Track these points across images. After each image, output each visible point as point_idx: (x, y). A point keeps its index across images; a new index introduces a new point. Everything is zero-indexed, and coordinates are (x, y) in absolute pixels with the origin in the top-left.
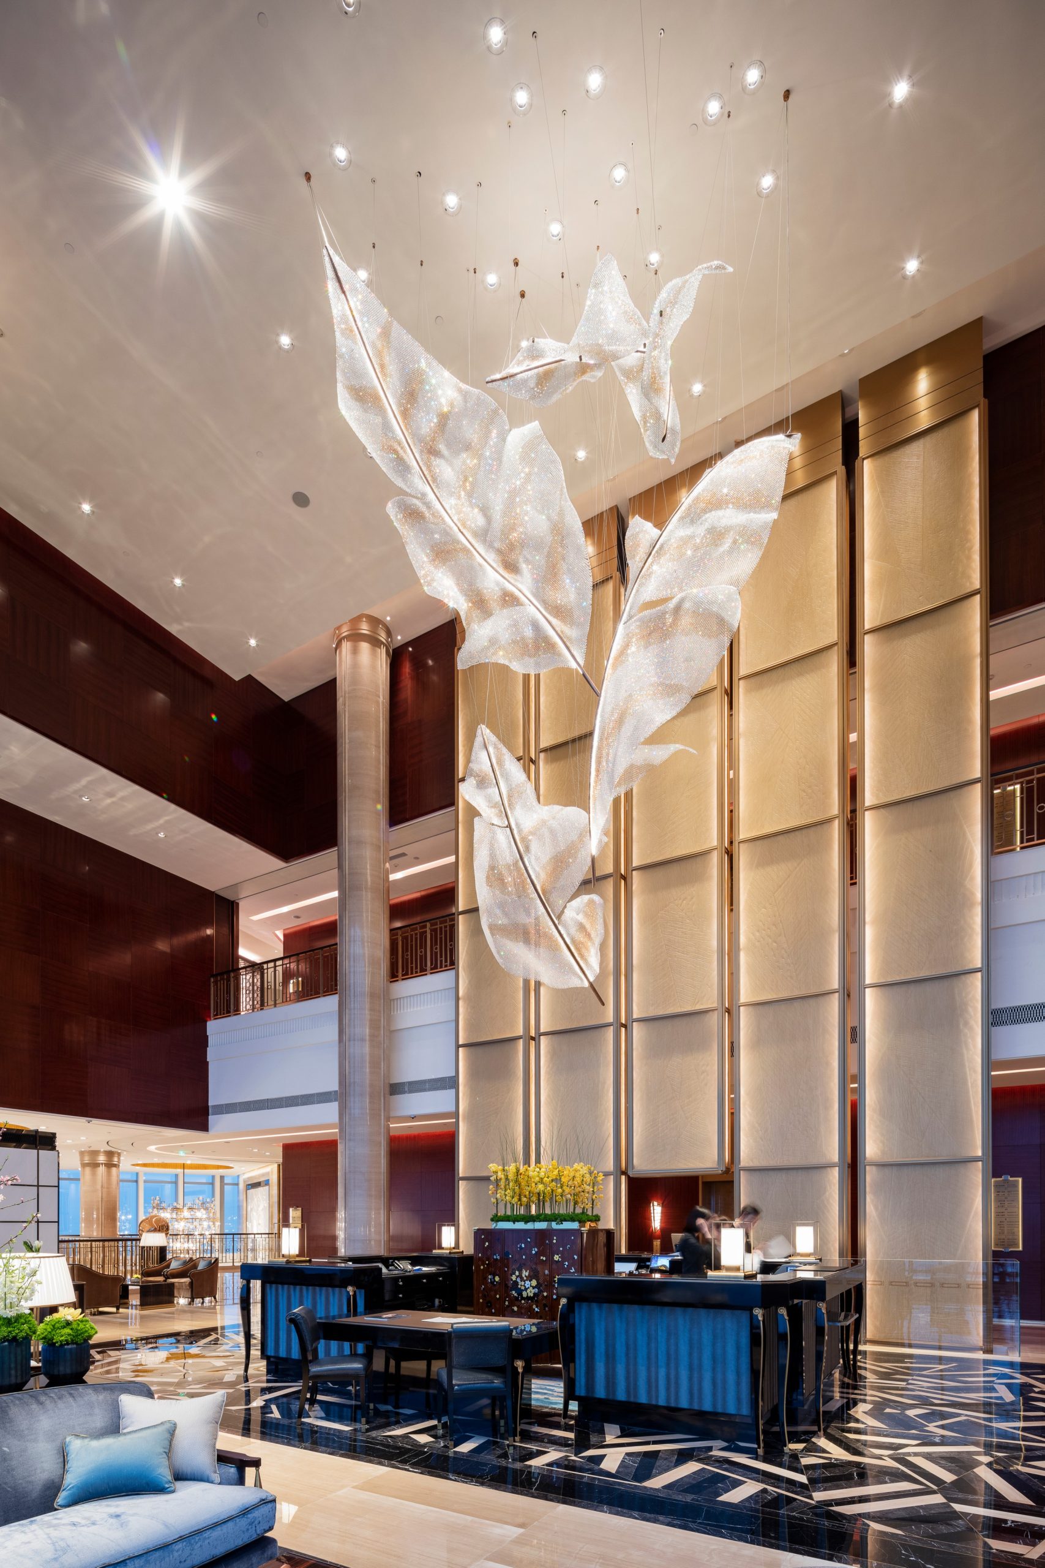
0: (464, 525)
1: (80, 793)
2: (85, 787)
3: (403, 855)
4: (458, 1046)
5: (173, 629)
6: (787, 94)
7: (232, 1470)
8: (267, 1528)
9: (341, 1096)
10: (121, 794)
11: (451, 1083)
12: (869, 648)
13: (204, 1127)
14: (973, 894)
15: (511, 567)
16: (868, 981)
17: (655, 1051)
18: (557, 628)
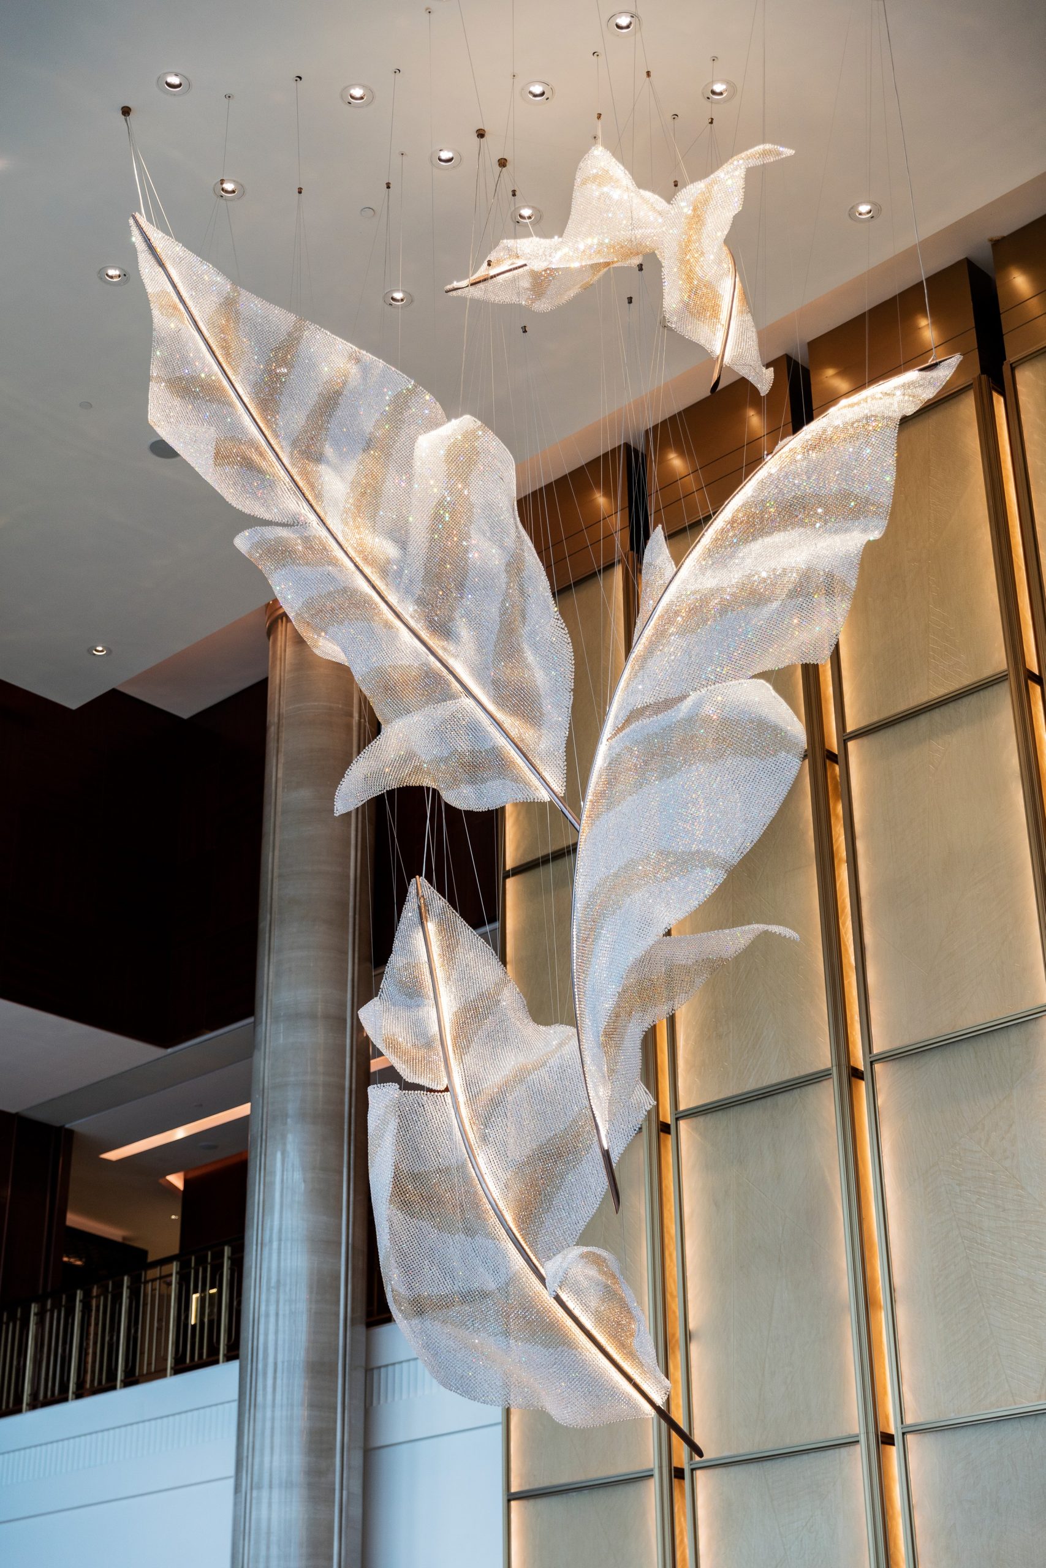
0: (365, 559)
4: (509, 1496)
15: (441, 627)
18: (513, 733)
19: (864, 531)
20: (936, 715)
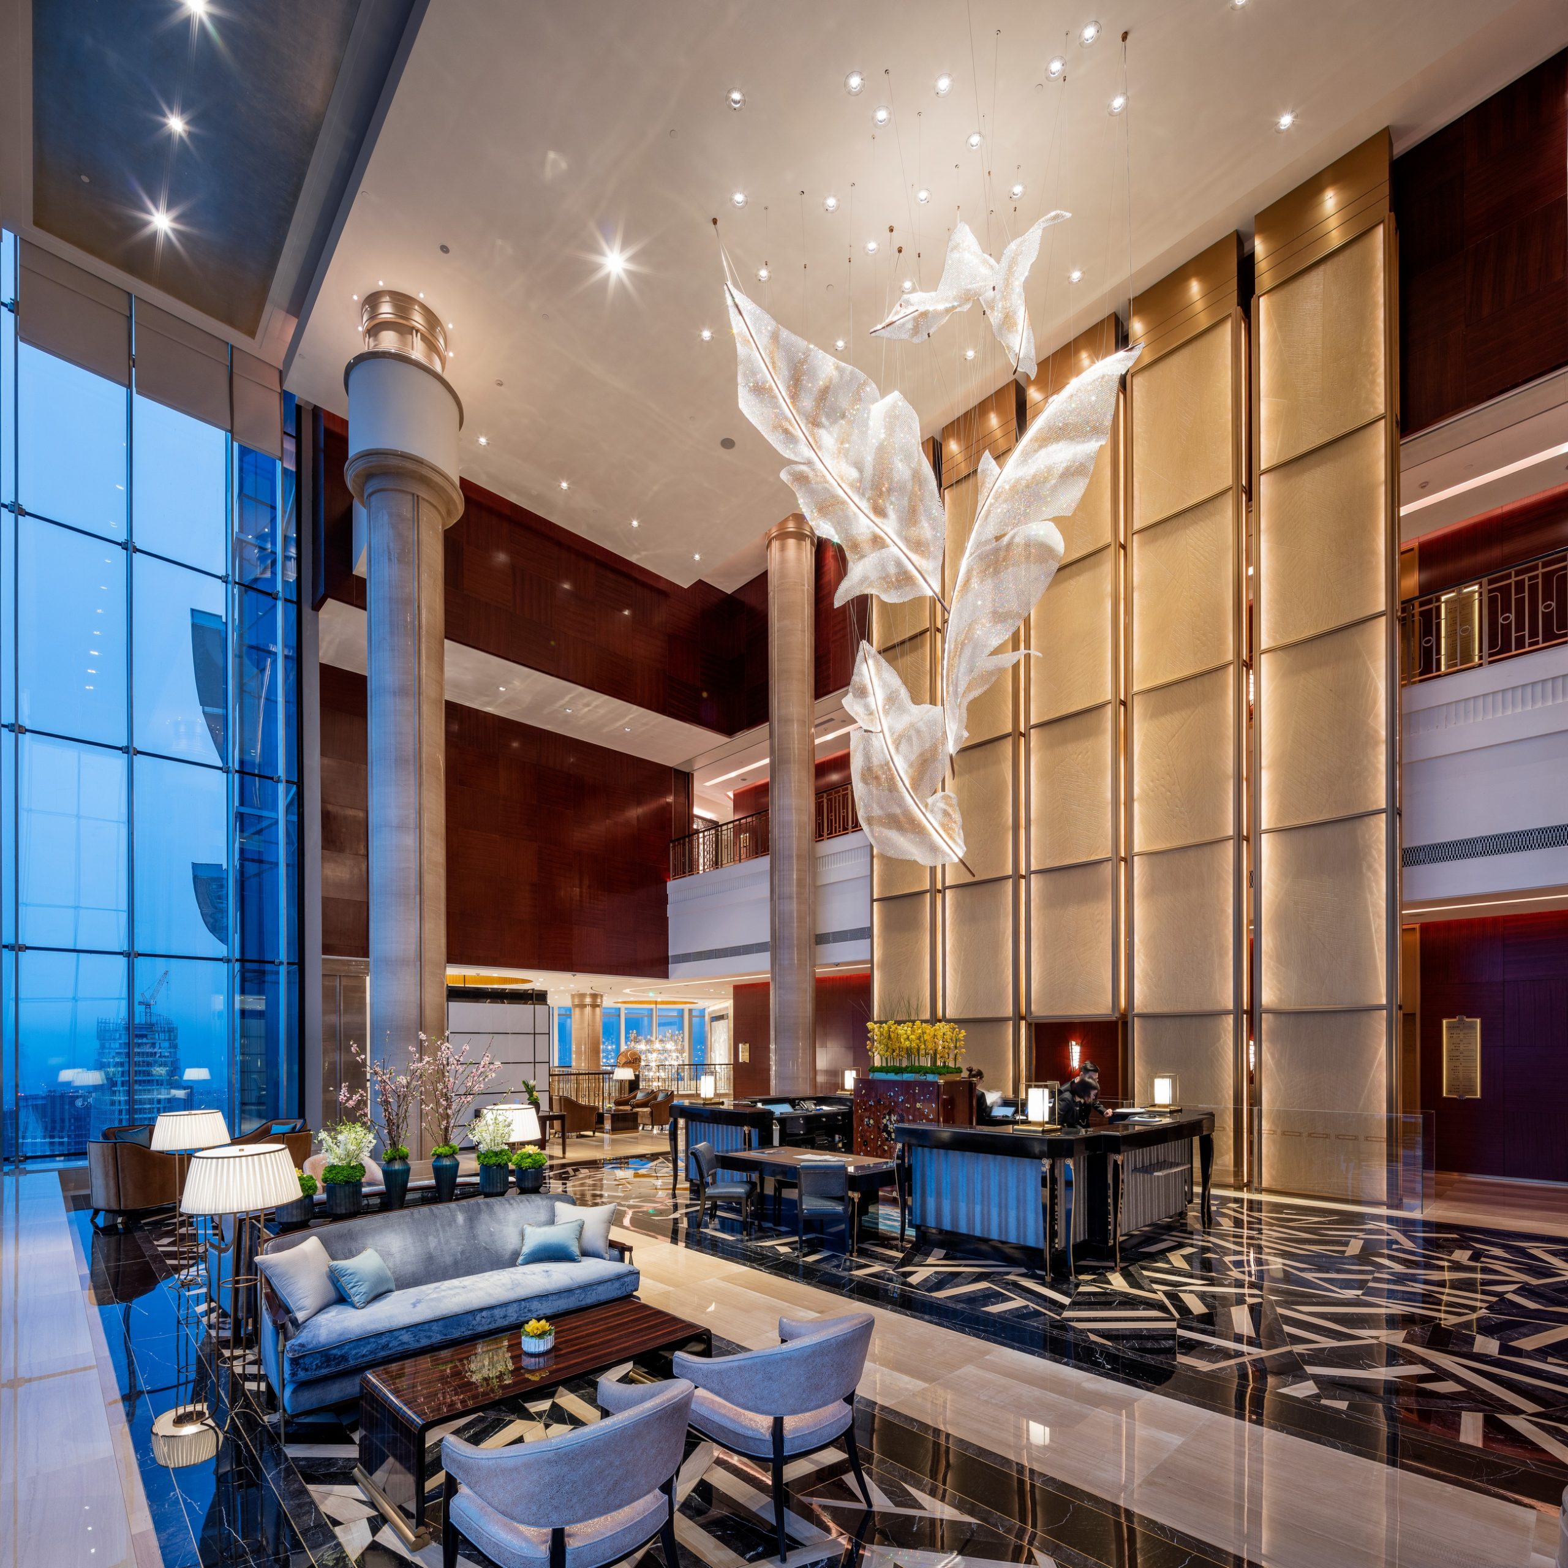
0: (842, 479)
1: (564, 707)
2: (568, 702)
3: (832, 720)
4: (873, 901)
5: (633, 558)
6: (1125, 36)
7: (616, 1252)
8: (633, 1289)
9: (774, 946)
10: (595, 704)
11: (865, 933)
12: (1265, 486)
13: (665, 975)
14: (1377, 732)
15: (880, 512)
16: (1264, 827)
17: (1053, 901)
18: (916, 563)
19: (1097, 441)
20: (1074, 567)
